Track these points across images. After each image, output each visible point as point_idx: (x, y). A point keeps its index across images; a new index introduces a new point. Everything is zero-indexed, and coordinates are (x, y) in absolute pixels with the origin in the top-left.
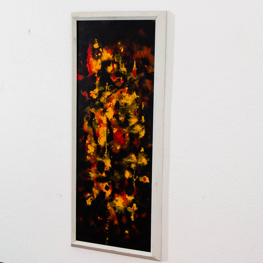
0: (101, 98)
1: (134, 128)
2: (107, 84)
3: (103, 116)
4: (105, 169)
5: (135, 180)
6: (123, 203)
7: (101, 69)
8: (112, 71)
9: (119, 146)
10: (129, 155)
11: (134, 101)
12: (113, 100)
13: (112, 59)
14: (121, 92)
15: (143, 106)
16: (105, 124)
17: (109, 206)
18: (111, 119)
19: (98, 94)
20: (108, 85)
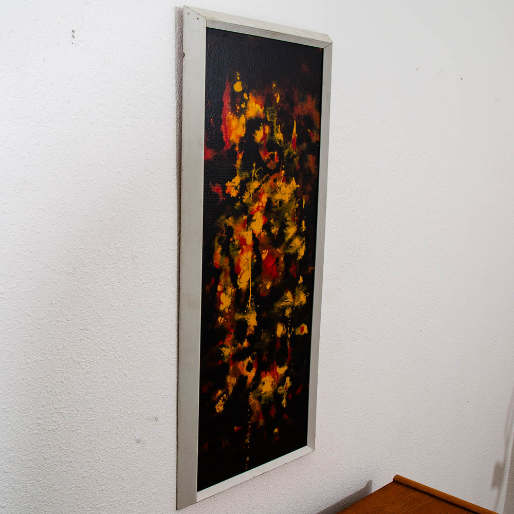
0: (244, 195)
1: (292, 245)
2: (254, 165)
3: (247, 230)
4: (248, 333)
5: (289, 336)
6: (272, 382)
7: (245, 135)
8: (262, 140)
9: (270, 282)
10: (283, 295)
11: (292, 194)
12: (263, 196)
13: (262, 116)
14: (275, 181)
15: (304, 203)
16: (249, 245)
17: (252, 399)
18: (260, 234)
19: (239, 186)
20: (256, 168)
